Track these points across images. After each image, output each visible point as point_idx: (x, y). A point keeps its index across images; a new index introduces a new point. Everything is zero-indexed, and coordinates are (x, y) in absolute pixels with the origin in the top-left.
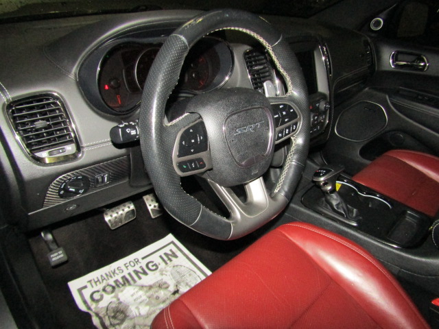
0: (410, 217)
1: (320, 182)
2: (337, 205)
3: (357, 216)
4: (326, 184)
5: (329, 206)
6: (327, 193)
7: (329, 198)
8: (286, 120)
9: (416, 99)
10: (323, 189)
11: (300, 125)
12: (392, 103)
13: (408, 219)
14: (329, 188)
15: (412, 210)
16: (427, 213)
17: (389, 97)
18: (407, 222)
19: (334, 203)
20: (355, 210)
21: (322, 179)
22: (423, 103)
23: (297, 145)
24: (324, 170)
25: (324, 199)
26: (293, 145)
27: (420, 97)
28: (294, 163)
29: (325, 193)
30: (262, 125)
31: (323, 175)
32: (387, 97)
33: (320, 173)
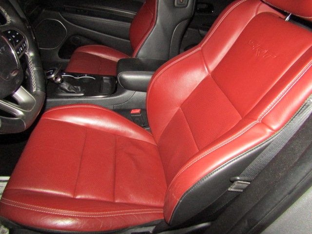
0: (106, 80)
1: (52, 78)
2: (69, 88)
3: (81, 90)
4: (56, 78)
5: (63, 91)
6: (59, 84)
7: (62, 86)
8: (17, 41)
9: (76, 12)
10: (55, 82)
11: (27, 42)
12: (64, 18)
13: (105, 81)
14: (59, 80)
15: (105, 76)
16: (112, 75)
17: (61, 13)
18: (105, 83)
19: (66, 88)
20: (79, 87)
21: (53, 76)
22: (82, 14)
23: (31, 57)
24: (51, 70)
25: (59, 88)
26: (29, 58)
27: (78, 11)
28: (35, 69)
29: (58, 84)
30: (5, 48)
31: (53, 74)
32: (60, 14)
33: (50, 72)
